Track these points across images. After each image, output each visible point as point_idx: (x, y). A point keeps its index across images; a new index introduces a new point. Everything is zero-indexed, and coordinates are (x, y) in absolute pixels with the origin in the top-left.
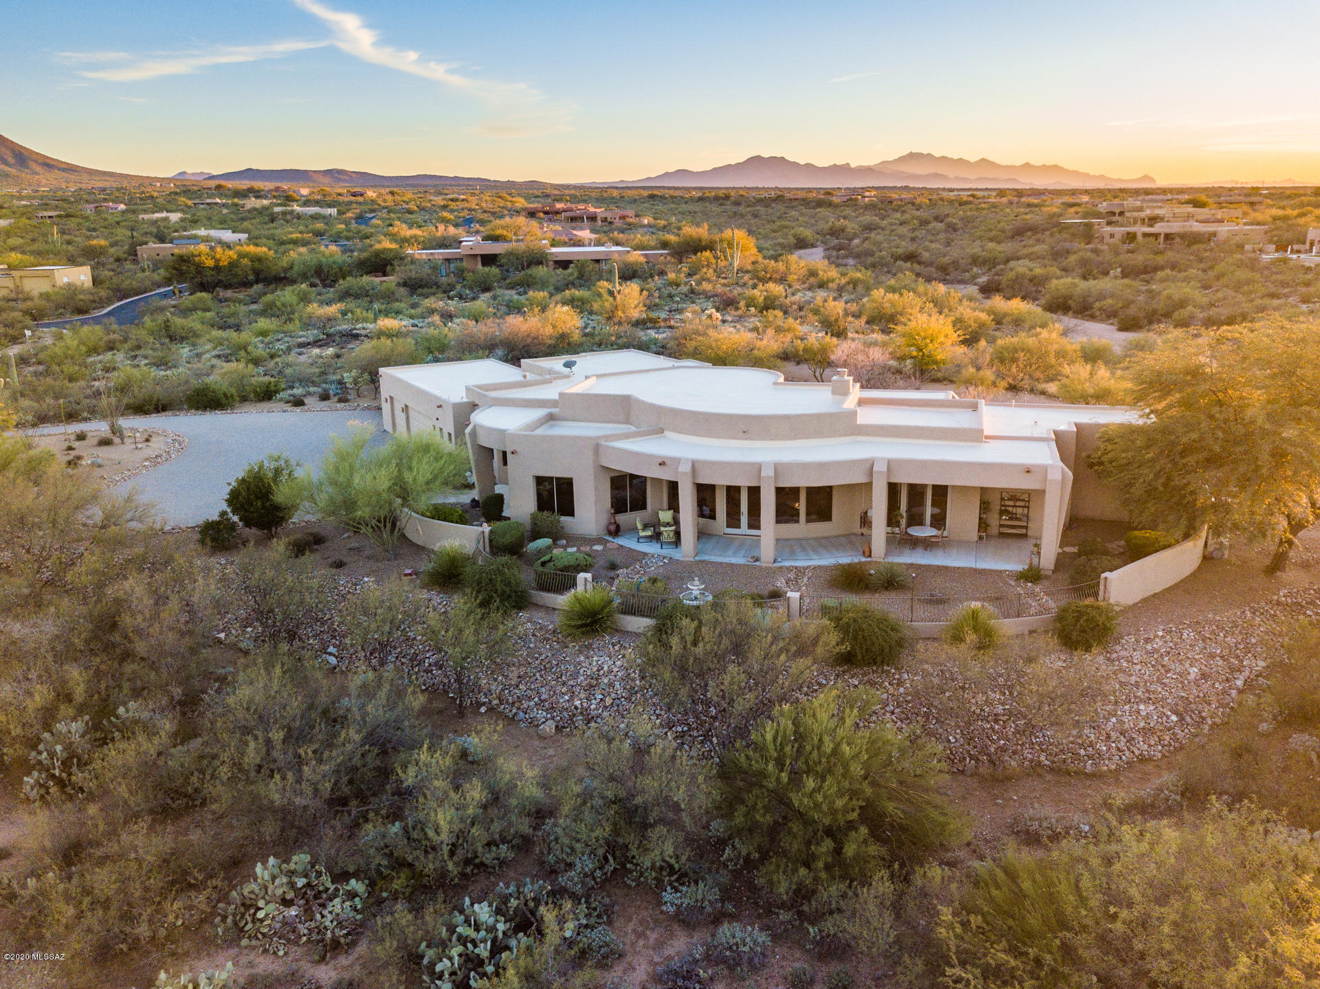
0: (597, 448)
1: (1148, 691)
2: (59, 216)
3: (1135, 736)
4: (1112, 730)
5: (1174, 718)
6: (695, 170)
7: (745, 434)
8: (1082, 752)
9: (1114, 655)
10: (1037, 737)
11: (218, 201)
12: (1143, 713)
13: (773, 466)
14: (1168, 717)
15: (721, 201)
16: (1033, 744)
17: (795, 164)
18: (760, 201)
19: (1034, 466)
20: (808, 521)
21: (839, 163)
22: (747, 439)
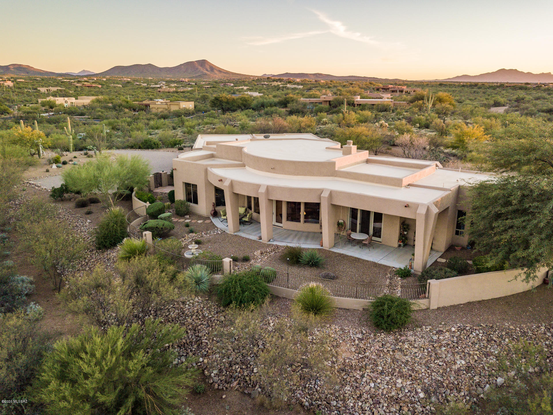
0: (206, 171)
1: (413, 370)
2: (210, 87)
3: (382, 401)
4: (366, 392)
5: (422, 395)
6: (471, 75)
7: (273, 170)
8: (335, 403)
9: (403, 338)
10: (311, 383)
11: (266, 83)
12: (399, 386)
13: (266, 187)
14: (417, 393)
15: (473, 87)
16: (305, 387)
17: (522, 73)
18: (490, 87)
19: (412, 203)
20: (305, 222)
21: (545, 72)
22: (274, 173)
